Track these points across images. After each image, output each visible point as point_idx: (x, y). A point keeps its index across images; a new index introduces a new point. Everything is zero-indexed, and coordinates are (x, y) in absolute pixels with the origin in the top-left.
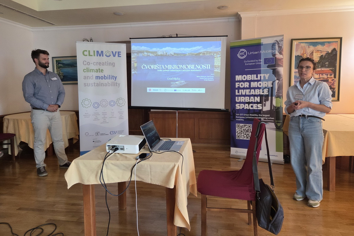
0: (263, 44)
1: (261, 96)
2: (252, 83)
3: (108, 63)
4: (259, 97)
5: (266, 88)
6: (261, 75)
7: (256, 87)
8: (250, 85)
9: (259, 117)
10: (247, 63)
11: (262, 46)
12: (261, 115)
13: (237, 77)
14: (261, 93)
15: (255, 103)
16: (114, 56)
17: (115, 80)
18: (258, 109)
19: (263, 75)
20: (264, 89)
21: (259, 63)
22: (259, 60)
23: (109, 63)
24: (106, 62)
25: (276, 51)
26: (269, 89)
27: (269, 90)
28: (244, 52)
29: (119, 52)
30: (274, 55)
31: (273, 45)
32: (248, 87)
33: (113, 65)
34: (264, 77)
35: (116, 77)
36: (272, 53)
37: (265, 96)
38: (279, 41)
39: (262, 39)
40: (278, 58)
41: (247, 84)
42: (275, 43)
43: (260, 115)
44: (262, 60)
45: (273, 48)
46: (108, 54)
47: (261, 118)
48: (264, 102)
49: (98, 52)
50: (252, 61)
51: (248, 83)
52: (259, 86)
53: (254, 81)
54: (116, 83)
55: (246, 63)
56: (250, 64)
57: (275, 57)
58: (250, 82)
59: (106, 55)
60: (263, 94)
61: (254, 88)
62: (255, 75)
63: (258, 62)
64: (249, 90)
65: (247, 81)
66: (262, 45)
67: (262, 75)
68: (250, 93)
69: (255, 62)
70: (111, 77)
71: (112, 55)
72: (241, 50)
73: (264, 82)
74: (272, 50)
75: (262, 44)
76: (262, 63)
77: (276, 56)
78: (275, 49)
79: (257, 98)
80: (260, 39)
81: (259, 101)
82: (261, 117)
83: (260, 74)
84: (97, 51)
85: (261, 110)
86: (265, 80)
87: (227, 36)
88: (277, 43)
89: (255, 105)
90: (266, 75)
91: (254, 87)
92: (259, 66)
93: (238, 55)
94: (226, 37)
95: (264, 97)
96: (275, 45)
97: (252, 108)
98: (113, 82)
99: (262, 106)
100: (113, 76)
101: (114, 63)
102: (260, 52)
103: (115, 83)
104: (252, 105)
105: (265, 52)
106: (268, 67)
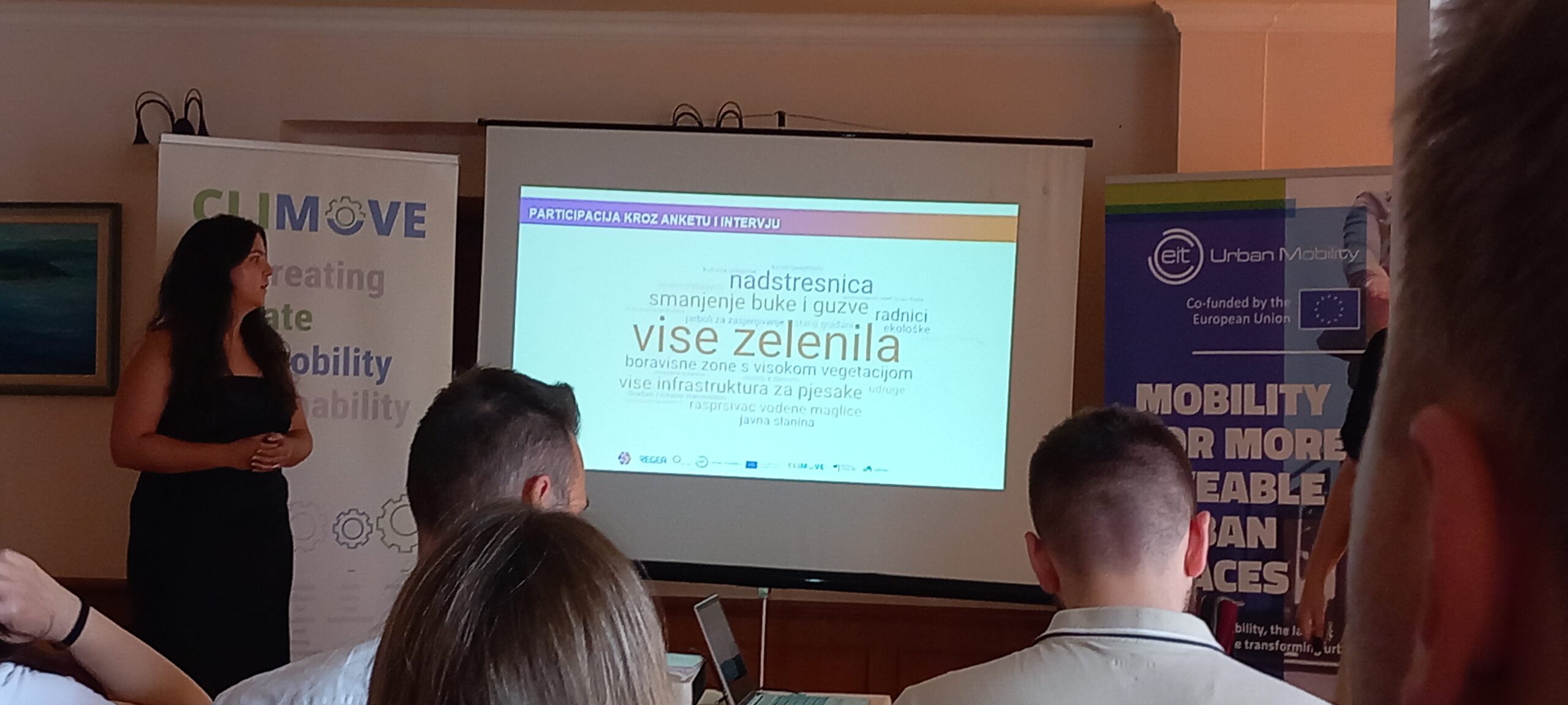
0: (1297, 207)
1: (1284, 514)
2: (1232, 434)
3: (340, 271)
4: (1274, 519)
5: (1309, 465)
6: (1283, 388)
7: (1257, 456)
8: (1219, 446)
9: (1270, 638)
10: (1205, 312)
11: (1288, 220)
12: (1286, 631)
13: (1143, 390)
14: (1286, 499)
15: (1245, 554)
16: (384, 229)
17: (379, 383)
18: (1268, 589)
19: (1297, 388)
20: (1303, 475)
21: (1277, 319)
22: (1276, 302)
23: (351, 273)
24: (329, 269)
25: (1368, 251)
26: (1327, 472)
27: (1327, 478)
28: (1187, 246)
29: (410, 207)
30: (1357, 277)
31: (1354, 218)
32: (1208, 455)
33: (371, 286)
34: (1302, 399)
35: (388, 360)
36: (1348, 266)
37: (1305, 517)
38: (1382, 199)
39: (1288, 181)
40: (1378, 298)
41: (1201, 439)
42: (1364, 209)
43: (1275, 630)
44: (1291, 304)
45: (1352, 238)
46: (345, 219)
47: (1283, 647)
48: (1303, 549)
49: (284, 201)
50: (1232, 303)
51: (1208, 434)
52: (1274, 455)
53: (1244, 422)
54: (387, 401)
55: (1195, 311)
56: (1223, 320)
57: (1364, 291)
58: (1219, 424)
59: (330, 221)
60: (1294, 500)
61: (1247, 466)
62: (1251, 388)
63: (1268, 310)
64: (1216, 476)
65: (1199, 420)
66: (1293, 212)
67: (1292, 391)
68: (1219, 491)
69: (1250, 311)
70: (357, 358)
71: (369, 221)
72: (1174, 233)
73: (1302, 434)
74: (1346, 247)
75: (1287, 207)
76: (1291, 318)
77: (1368, 284)
78: (1362, 244)
79: (1263, 522)
80: (1278, 180)
81: (1271, 543)
82: (1282, 639)
83: (1280, 381)
84: (279, 196)
85: (1282, 595)
86: (1305, 419)
87: (1088, 143)
88: (1372, 208)
89: (1247, 569)
90: (1310, 388)
91: (1243, 456)
92: (1274, 336)
93: (1153, 264)
94: (1082, 148)
95: (1300, 521)
96: (1365, 222)
97: (1231, 587)
98: (366, 393)
99: (1290, 574)
100: (368, 356)
101: (381, 274)
102: (1277, 255)
103: (381, 397)
104: (1231, 564)
105: (1310, 255)
106: (1324, 342)
